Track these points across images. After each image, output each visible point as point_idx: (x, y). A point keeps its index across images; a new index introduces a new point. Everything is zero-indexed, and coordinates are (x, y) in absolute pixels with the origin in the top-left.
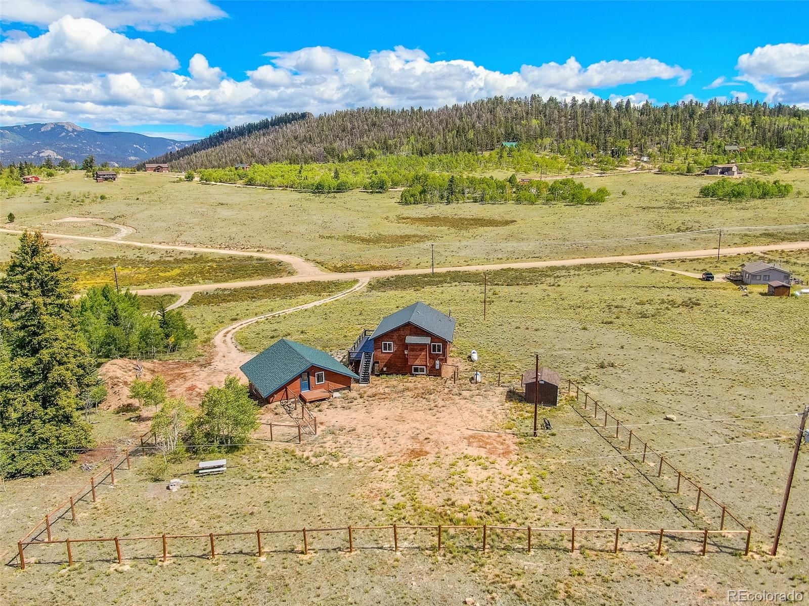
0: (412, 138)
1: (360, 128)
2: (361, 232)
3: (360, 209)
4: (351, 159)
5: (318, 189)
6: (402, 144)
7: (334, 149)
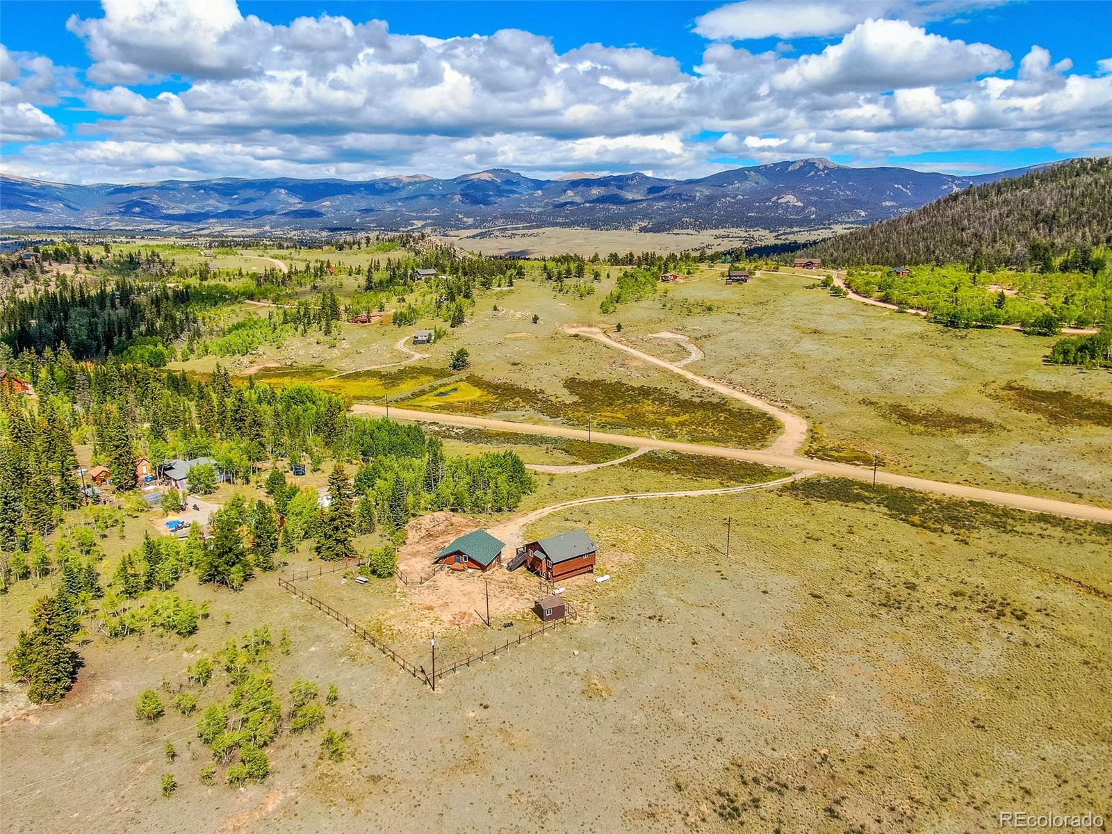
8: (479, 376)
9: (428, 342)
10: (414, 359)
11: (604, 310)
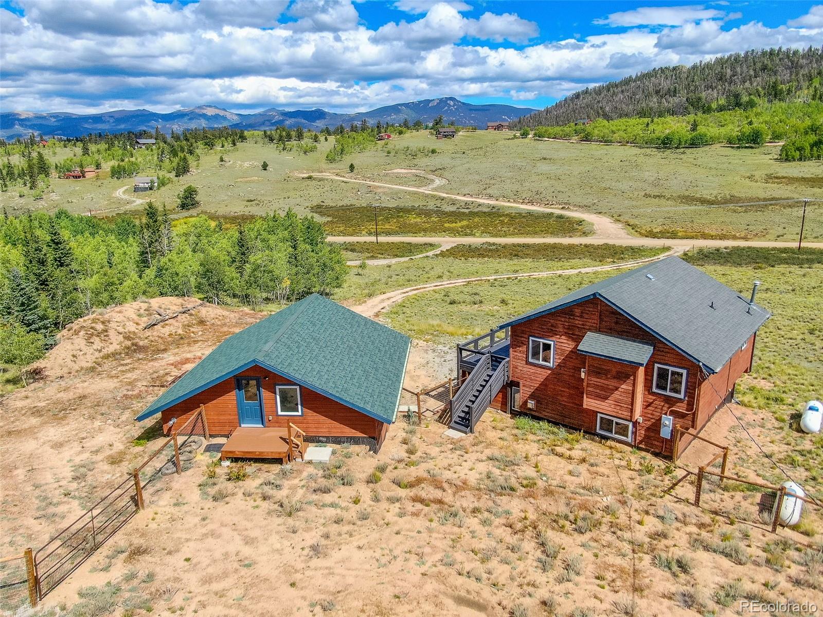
1: (744, 75)
2: (705, 192)
3: (714, 165)
4: (721, 109)
5: (665, 143)
6: (799, 89)
7: (700, 99)
8: (213, 211)
9: (151, 189)
10: (135, 204)
11: (330, 159)
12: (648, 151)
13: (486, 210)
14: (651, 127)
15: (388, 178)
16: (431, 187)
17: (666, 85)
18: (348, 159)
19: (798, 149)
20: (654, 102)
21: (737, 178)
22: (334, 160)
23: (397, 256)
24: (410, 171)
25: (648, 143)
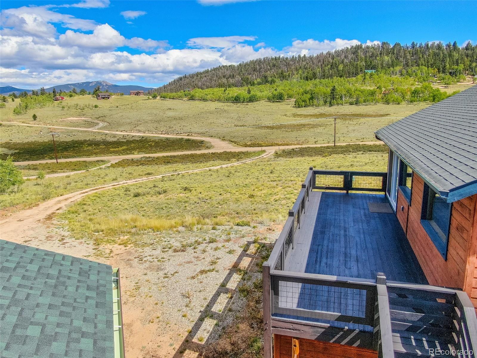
0: (300, 72)
1: (265, 69)
2: (266, 123)
3: (265, 110)
4: (259, 84)
5: (237, 100)
6: (293, 74)
7: (248, 79)
11: (17, 112)
12: (229, 104)
13: (138, 139)
14: (227, 92)
15: (64, 123)
16: (97, 127)
17: (228, 73)
18: (31, 113)
19: (303, 101)
20: (224, 80)
21: (279, 116)
22: (20, 113)
23: (75, 170)
24: (80, 118)
25: (228, 100)
